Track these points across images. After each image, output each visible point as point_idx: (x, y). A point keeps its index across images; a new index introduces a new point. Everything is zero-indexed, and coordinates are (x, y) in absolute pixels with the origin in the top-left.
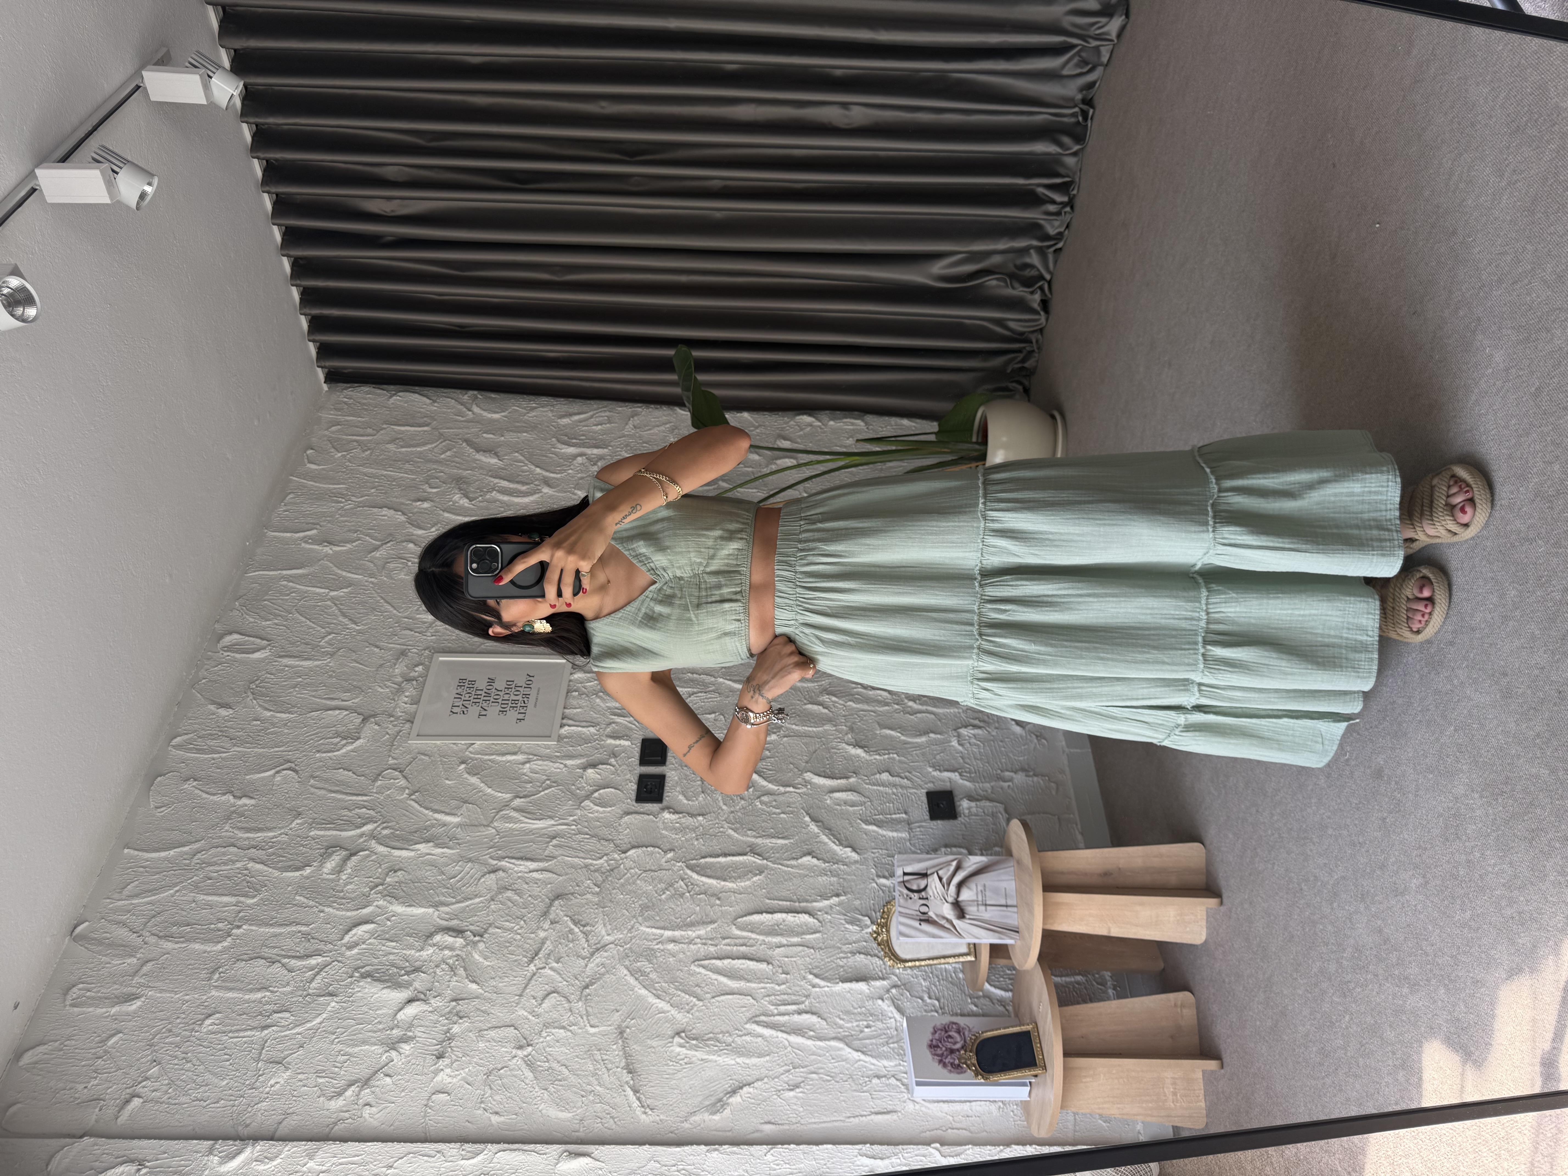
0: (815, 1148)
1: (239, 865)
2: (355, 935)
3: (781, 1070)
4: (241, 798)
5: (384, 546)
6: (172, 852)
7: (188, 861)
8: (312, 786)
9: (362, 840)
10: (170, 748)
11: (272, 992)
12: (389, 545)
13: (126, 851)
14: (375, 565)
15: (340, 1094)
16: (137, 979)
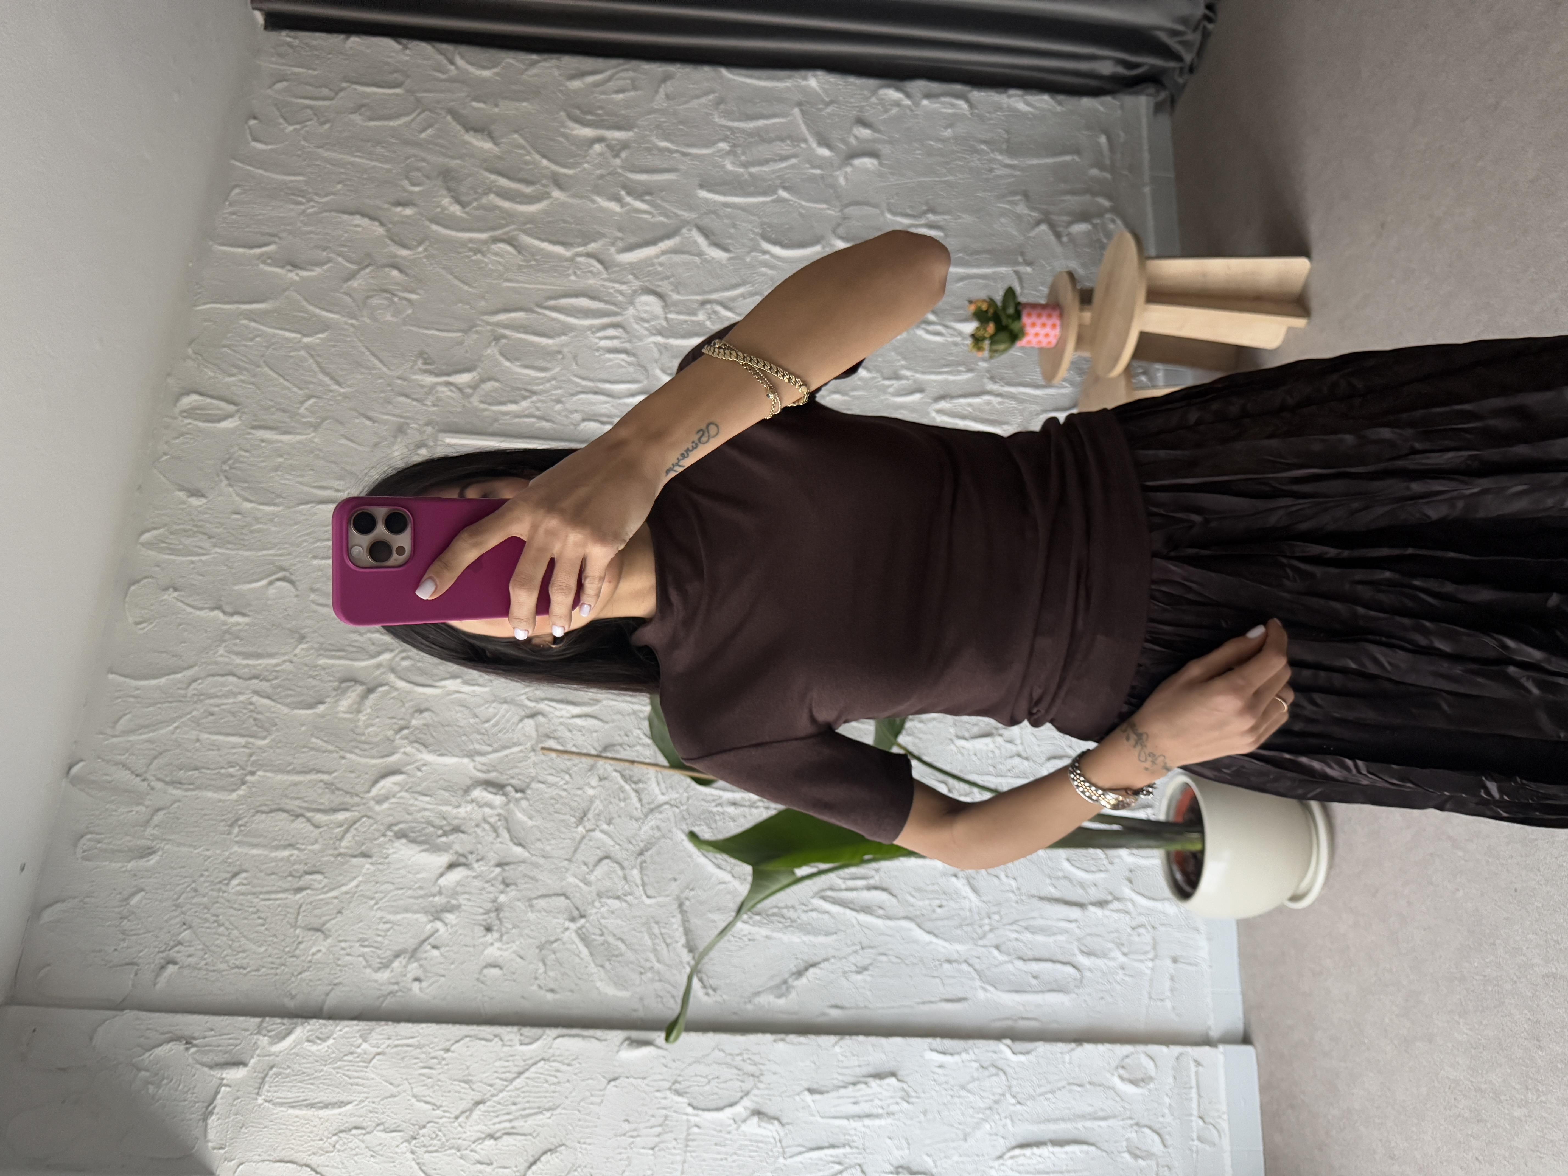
0: (883, 1041)
1: (241, 698)
2: (383, 788)
3: (849, 950)
4: (232, 615)
5: (362, 273)
6: (163, 680)
7: (182, 692)
8: (313, 602)
9: (378, 672)
10: (139, 546)
11: (298, 849)
12: (368, 270)
13: (111, 676)
14: (354, 300)
15: (386, 966)
16: (149, 831)
